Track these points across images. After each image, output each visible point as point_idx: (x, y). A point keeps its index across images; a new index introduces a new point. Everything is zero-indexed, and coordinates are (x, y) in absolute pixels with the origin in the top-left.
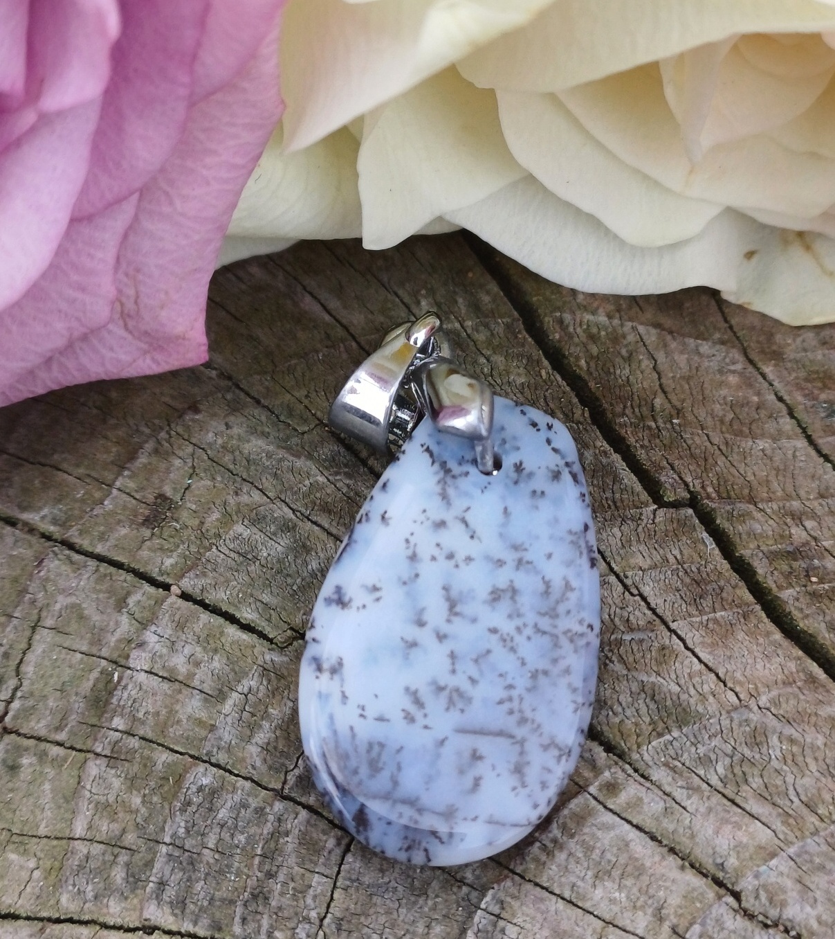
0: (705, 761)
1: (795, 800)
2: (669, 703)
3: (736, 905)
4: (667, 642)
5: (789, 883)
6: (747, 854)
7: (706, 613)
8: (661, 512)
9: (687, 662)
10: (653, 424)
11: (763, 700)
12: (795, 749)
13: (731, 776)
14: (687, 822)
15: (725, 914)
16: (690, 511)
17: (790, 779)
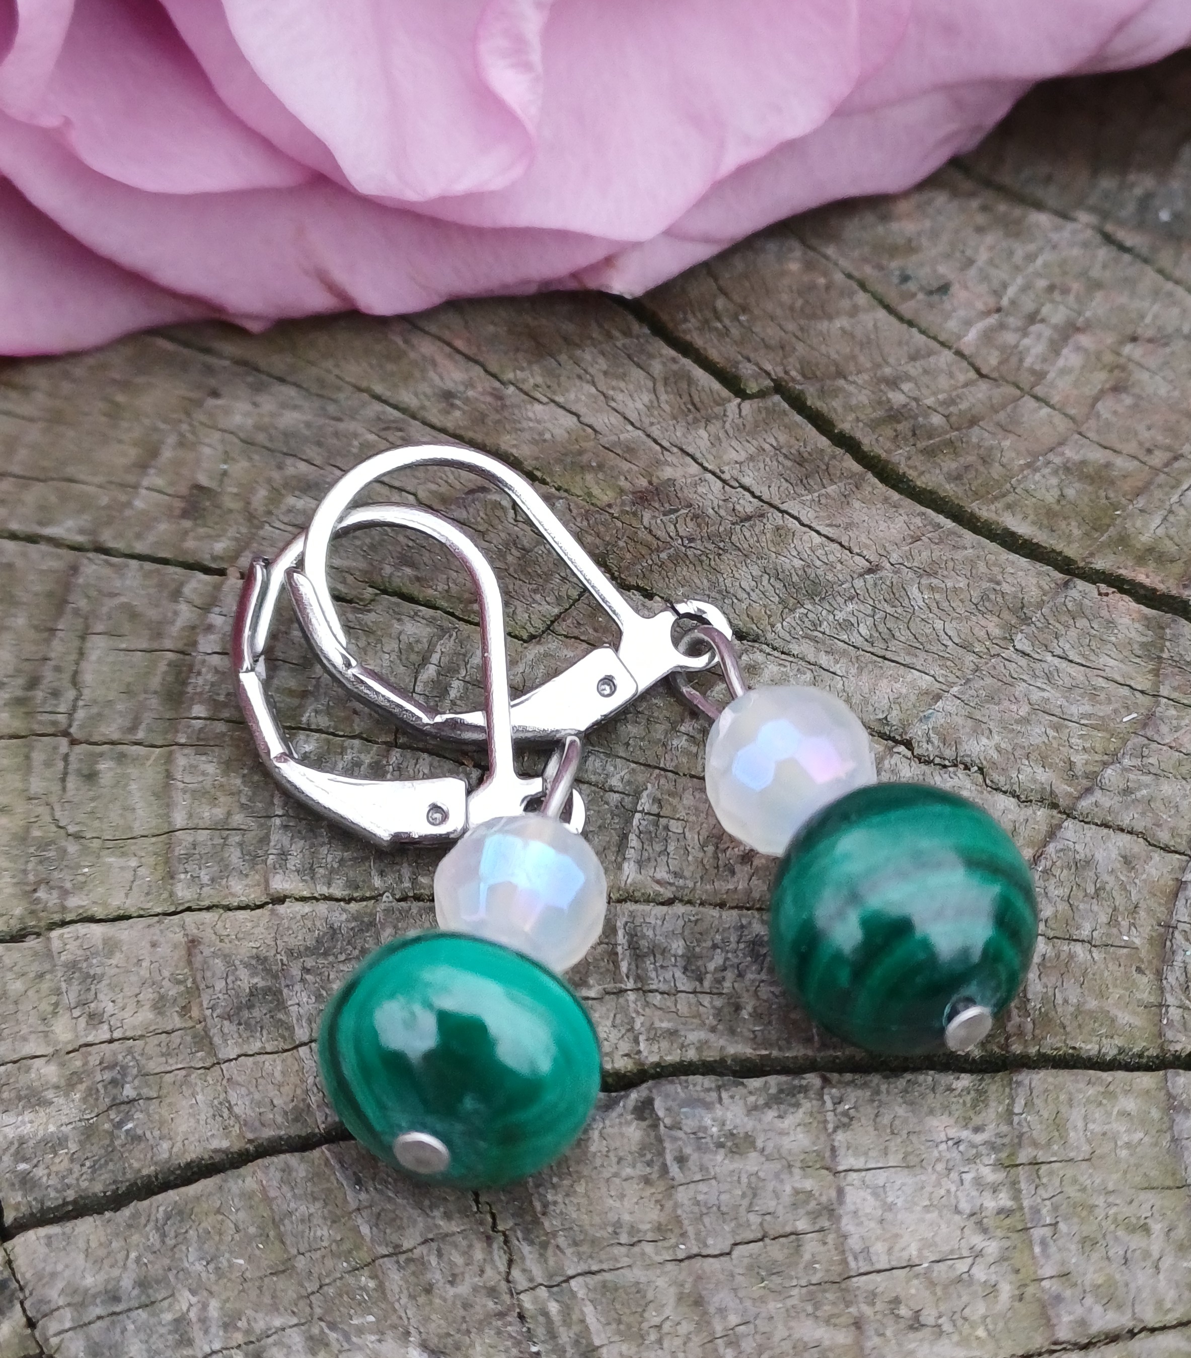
0: (847, 625)
1: (949, 643)
2: (795, 578)
3: (909, 754)
4: (781, 522)
5: (960, 720)
6: (910, 704)
7: (815, 491)
8: (747, 406)
9: (805, 537)
10: (719, 325)
11: (895, 557)
12: (937, 596)
13: (876, 635)
14: (840, 686)
15: (899, 763)
16: (777, 398)
17: (939, 625)
